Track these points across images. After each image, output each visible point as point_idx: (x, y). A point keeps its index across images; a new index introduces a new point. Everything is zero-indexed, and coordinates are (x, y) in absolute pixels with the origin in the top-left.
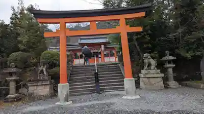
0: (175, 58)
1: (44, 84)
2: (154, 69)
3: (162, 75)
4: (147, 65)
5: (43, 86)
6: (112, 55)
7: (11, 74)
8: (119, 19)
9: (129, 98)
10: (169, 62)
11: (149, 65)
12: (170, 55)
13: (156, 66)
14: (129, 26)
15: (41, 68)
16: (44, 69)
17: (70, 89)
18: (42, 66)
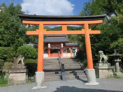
0: (121, 55)
1: (22, 71)
5: (21, 74)
8: (84, 24)
14: (91, 29)
15: (19, 60)
18: (21, 58)
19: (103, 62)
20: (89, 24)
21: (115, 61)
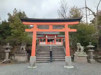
0: (94, 47)
1: (23, 55)
2: (82, 52)
3: (87, 55)
4: (78, 49)
6: (60, 41)
7: (7, 49)
8: (65, 25)
9: (68, 67)
10: (91, 48)
11: (80, 49)
12: (91, 45)
13: (84, 50)
15: (22, 47)
16: (24, 47)
17: (36, 59)
18: (23, 46)
19: (80, 51)
20: (68, 25)
21: (90, 51)
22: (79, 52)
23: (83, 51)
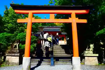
8: (71, 13)
14: (78, 18)
16: (17, 45)
19: (90, 50)
22: (88, 50)
23: (92, 49)
